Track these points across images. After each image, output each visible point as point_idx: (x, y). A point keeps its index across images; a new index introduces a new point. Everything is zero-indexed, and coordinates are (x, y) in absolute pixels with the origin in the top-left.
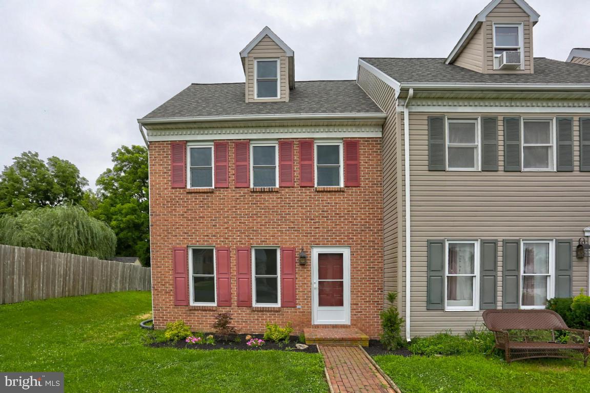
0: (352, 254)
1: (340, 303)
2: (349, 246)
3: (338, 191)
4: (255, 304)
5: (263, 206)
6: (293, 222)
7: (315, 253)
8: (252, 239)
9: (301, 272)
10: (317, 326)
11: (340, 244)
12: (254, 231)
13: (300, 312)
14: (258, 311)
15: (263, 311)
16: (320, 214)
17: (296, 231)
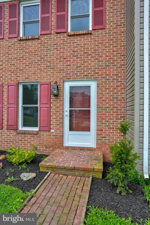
0: (98, 87)
1: (88, 129)
2: (96, 79)
3: (86, 34)
4: (21, 128)
5: (27, 50)
6: (49, 62)
7: (67, 86)
8: (19, 76)
9: (55, 102)
10: (68, 148)
11: (87, 77)
12: (20, 70)
13: (53, 136)
14: (21, 134)
15: (25, 134)
16: (71, 54)
17: (51, 68)
